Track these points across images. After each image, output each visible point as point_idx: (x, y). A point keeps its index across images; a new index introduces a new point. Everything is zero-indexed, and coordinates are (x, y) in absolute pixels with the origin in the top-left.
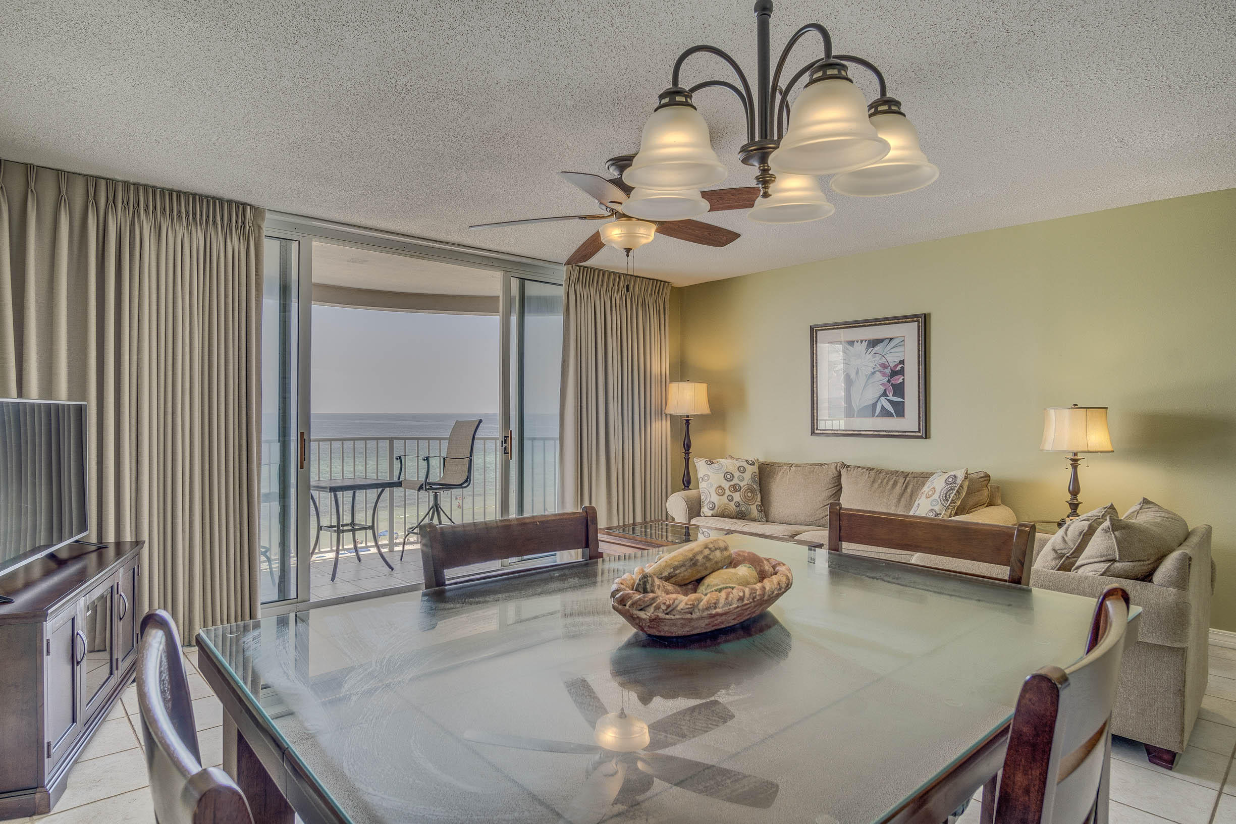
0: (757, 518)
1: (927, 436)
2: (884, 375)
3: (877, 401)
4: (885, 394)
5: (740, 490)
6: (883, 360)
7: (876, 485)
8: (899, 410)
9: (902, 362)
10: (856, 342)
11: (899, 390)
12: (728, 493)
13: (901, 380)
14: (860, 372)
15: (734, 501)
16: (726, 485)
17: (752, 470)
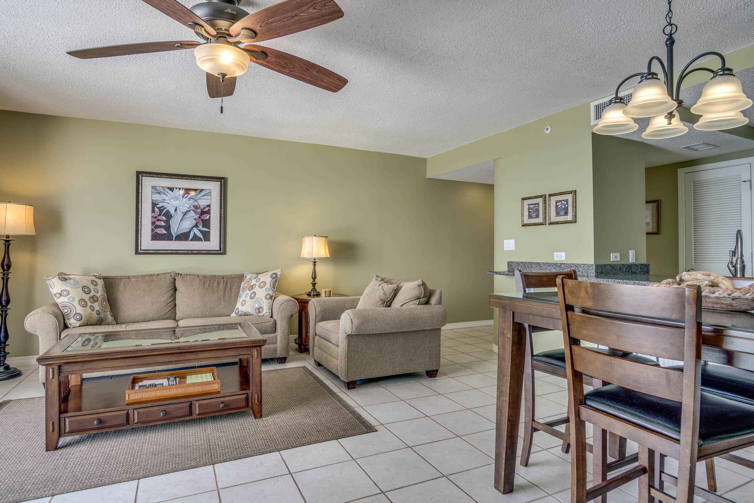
0: (111, 322)
1: (224, 253)
2: (196, 213)
3: (191, 231)
4: (196, 226)
5: (98, 300)
6: (196, 203)
7: (207, 285)
8: (207, 236)
9: (209, 206)
10: (175, 189)
11: (206, 224)
12: (89, 304)
13: (208, 217)
14: (178, 209)
15: (96, 310)
16: (86, 297)
17: (101, 282)
